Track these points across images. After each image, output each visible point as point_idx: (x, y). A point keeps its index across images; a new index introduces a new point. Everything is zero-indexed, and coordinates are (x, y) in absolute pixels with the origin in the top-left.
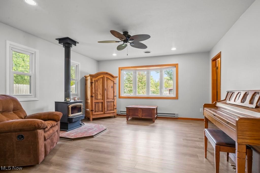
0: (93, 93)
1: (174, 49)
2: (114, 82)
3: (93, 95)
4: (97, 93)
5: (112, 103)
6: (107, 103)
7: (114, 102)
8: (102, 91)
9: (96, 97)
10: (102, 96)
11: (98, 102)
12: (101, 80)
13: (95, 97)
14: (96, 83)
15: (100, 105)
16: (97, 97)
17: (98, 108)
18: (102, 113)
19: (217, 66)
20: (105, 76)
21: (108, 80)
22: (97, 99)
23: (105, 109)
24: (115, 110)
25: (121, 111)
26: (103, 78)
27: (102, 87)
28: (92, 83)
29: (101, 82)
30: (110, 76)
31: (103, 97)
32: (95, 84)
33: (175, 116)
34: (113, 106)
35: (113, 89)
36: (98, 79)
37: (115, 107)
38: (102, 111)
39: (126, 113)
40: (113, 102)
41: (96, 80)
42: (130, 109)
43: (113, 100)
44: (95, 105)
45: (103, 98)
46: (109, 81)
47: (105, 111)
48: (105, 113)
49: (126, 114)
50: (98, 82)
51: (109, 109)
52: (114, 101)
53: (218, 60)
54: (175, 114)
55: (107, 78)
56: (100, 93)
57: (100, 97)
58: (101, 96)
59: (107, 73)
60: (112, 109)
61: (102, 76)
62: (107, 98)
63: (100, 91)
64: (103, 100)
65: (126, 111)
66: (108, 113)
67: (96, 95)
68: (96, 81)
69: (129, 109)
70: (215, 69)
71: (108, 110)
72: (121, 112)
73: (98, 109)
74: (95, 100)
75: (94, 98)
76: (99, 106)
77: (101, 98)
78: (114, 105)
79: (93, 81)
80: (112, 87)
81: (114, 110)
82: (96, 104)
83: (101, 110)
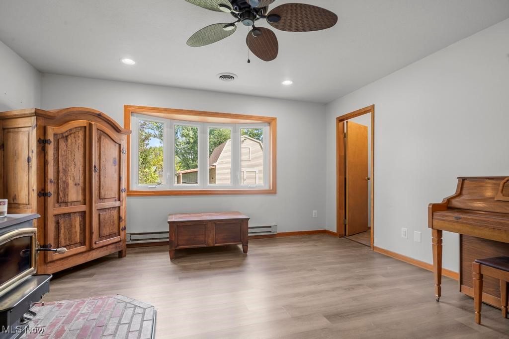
0: (51, 182)
1: (287, 83)
2: (120, 145)
3: (51, 188)
4: (64, 182)
5: (115, 213)
6: (99, 215)
7: (121, 208)
8: (81, 172)
9: (61, 195)
10: (84, 190)
11: (69, 214)
12: (81, 134)
13: (58, 194)
14: (62, 144)
15: (77, 220)
16: (66, 195)
17: (70, 233)
18: (83, 248)
19: (345, 131)
20: (93, 123)
21: (102, 137)
22: (66, 203)
23: (91, 233)
24: (122, 233)
25: (131, 234)
26: (87, 131)
27: (81, 159)
28: (43, 143)
29: (80, 141)
30: (107, 125)
31: (84, 195)
32: (57, 149)
33: (271, 232)
34: (116, 222)
35: (117, 167)
36: (71, 130)
37: (122, 225)
38: (83, 243)
39: (167, 235)
40: (117, 209)
41: (62, 134)
42: (181, 224)
43: (117, 204)
44: (58, 223)
45: (85, 200)
46: (106, 142)
47: (94, 242)
48: (91, 249)
49: (168, 240)
50: (69, 141)
51: (106, 231)
52: (119, 207)
53: (347, 122)
54: (270, 227)
55: (102, 133)
56: (78, 182)
57: (75, 194)
58: (80, 192)
59: (99, 116)
60: (116, 230)
61: (83, 122)
62: (100, 198)
63: (75, 173)
64: (85, 204)
65: (169, 231)
66: (102, 247)
67: (61, 189)
68: (63, 137)
69: (177, 226)
70: (342, 136)
71: (101, 237)
72: (133, 237)
73: (70, 239)
74: (57, 205)
75: (51, 200)
76: (71, 227)
77: (80, 198)
78: (120, 218)
79: (51, 137)
80: (114, 162)
81: (119, 235)
82: (62, 221)
83: (78, 242)
